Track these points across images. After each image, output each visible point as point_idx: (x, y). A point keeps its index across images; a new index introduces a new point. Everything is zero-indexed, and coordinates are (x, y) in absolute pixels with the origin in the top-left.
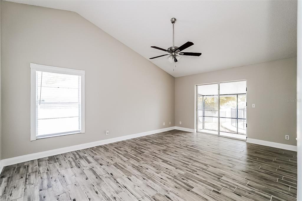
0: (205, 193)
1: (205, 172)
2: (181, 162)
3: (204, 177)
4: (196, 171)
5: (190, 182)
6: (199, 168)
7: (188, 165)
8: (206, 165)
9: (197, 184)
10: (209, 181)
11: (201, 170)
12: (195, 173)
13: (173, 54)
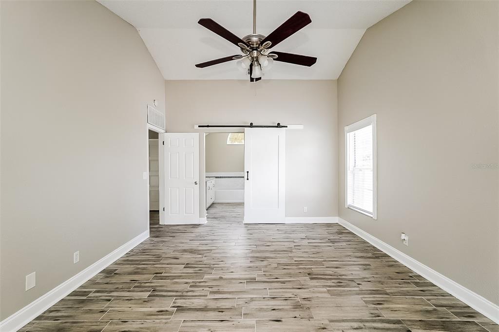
0: (171, 268)
1: (177, 291)
2: (230, 293)
3: (176, 283)
4: (191, 286)
5: (190, 270)
6: (189, 296)
7: (211, 292)
8: (180, 309)
9: (181, 272)
10: (169, 281)
11: (185, 294)
12: (191, 284)
13: (255, 53)
